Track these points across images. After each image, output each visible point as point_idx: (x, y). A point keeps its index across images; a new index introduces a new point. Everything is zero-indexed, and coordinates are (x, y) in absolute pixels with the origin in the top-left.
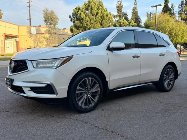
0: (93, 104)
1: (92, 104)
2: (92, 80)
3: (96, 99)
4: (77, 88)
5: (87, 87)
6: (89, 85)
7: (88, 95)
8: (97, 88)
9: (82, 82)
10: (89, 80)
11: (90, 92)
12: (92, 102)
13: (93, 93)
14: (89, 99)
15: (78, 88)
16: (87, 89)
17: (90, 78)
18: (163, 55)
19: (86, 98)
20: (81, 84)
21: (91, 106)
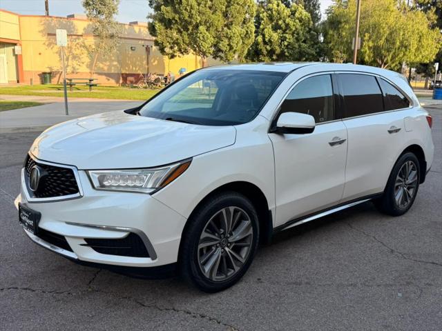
0: (237, 269)
1: (233, 269)
2: (236, 211)
3: (243, 256)
4: (202, 237)
5: (225, 229)
6: (229, 224)
7: (227, 249)
8: (248, 228)
9: (213, 220)
10: (228, 212)
11: (230, 240)
12: (234, 265)
13: (236, 242)
14: (227, 257)
15: (204, 235)
16: (224, 234)
17: (232, 209)
18: (397, 131)
19: (222, 256)
20: (210, 224)
21: (231, 273)
